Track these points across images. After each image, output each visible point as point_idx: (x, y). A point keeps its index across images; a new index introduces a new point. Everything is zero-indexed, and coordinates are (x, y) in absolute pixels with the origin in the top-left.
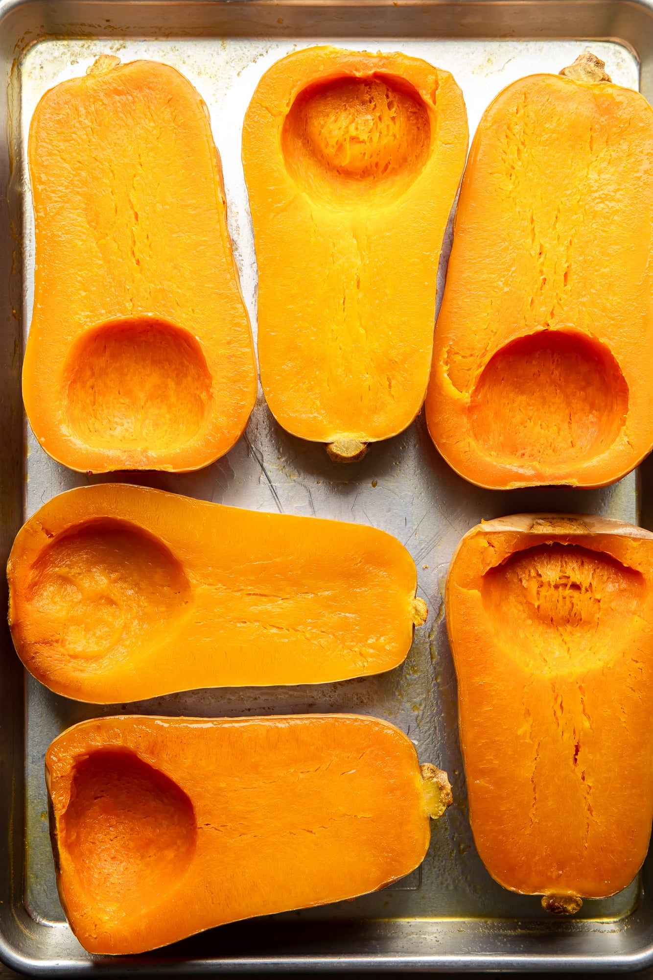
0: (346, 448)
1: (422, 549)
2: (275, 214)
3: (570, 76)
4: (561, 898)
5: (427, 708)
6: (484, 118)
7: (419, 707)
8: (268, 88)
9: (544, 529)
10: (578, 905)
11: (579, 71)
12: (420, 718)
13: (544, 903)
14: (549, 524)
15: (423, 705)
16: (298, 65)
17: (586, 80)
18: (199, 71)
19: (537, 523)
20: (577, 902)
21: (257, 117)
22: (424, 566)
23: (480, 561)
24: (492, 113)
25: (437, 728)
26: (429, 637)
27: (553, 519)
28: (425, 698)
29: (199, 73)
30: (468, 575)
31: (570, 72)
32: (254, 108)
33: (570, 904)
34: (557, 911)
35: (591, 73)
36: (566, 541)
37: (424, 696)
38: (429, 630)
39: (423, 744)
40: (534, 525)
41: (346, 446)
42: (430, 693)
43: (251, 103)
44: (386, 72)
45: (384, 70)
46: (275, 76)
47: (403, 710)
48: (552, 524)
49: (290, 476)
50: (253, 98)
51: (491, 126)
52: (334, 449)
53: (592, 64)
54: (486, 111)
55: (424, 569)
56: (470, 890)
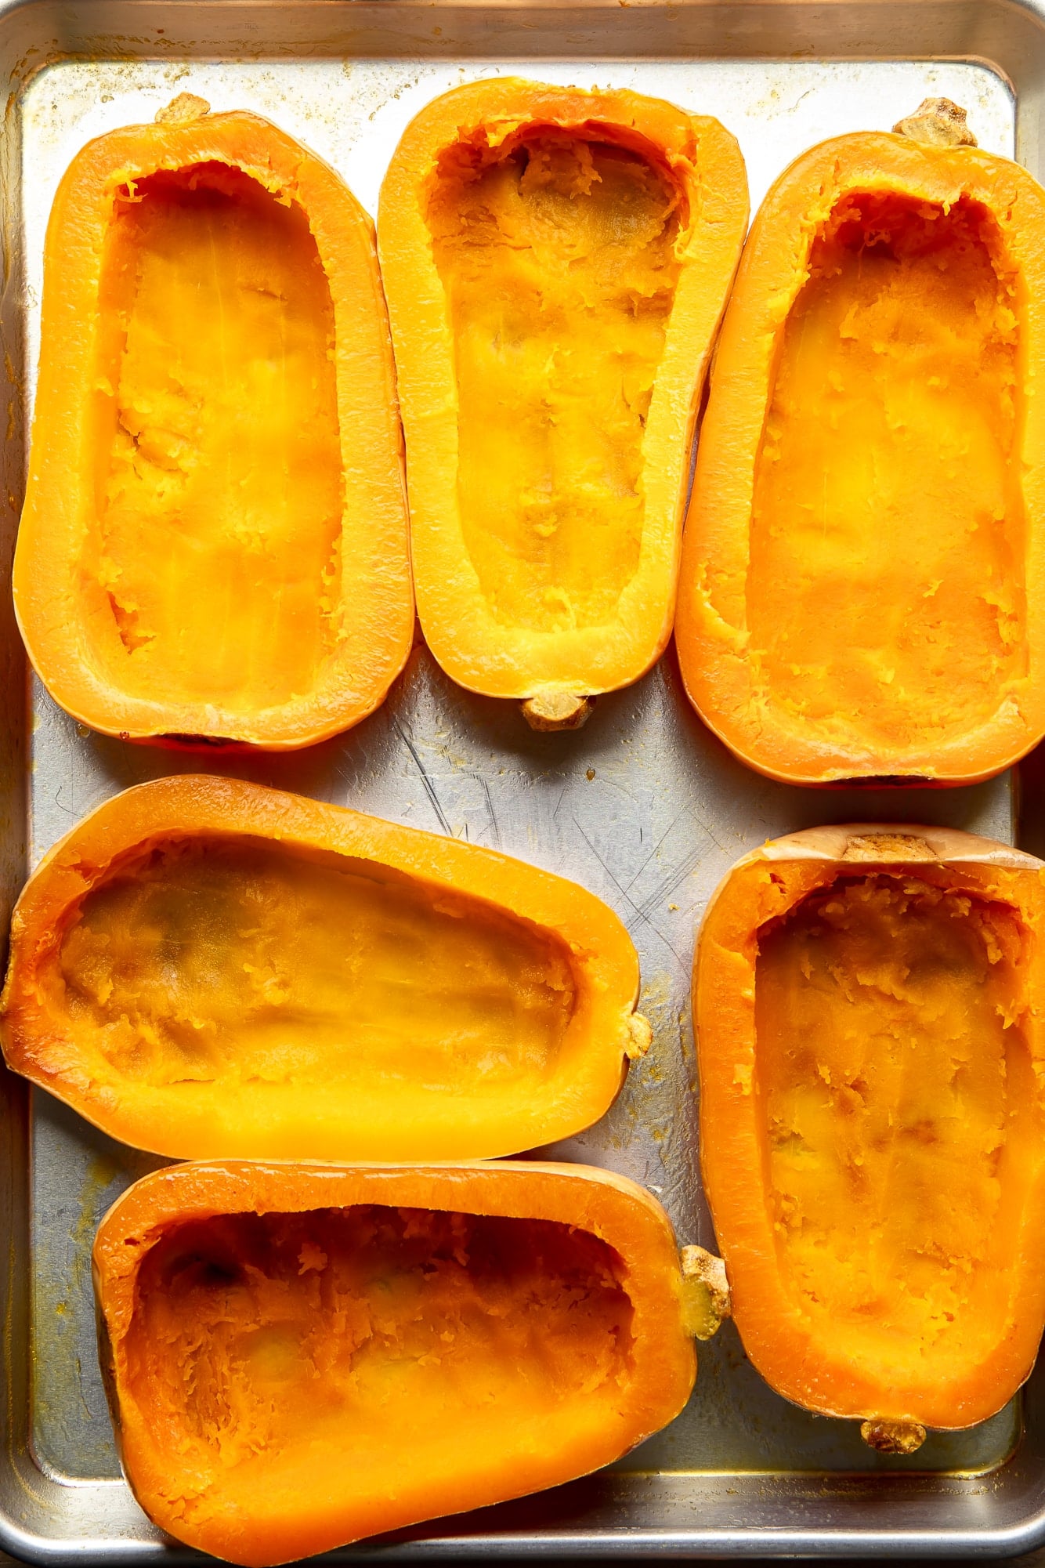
0: (553, 706)
1: (668, 879)
2: (430, 343)
3: (911, 136)
4: (893, 1425)
5: (676, 1134)
6: (768, 200)
7: (662, 1131)
8: (417, 142)
9: (865, 853)
10: (919, 1438)
11: (926, 126)
12: (664, 1150)
13: (865, 1433)
14: (872, 845)
15: (670, 1130)
16: (465, 107)
17: (935, 142)
18: (308, 112)
19: (853, 843)
20: (917, 1433)
21: (400, 188)
22: (670, 906)
23: (756, 906)
24: (781, 191)
25: (693, 1166)
26: (679, 1019)
27: (879, 835)
28: (673, 1118)
29: (308, 116)
30: (733, 928)
31: (910, 128)
32: (395, 174)
33: (906, 1436)
34: (884, 1447)
35: (944, 131)
36: (900, 873)
37: (672, 1115)
38: (679, 1009)
39: (669, 1191)
40: (848, 848)
41: (553, 702)
42: (680, 1110)
43: (391, 166)
44: (606, 121)
45: (601, 118)
46: (428, 124)
47: (636, 1137)
48: (878, 847)
49: (455, 762)
50: (394, 159)
51: (777, 214)
52: (535, 708)
53: (946, 116)
54: (771, 189)
55: (670, 911)
56: (746, 1427)
